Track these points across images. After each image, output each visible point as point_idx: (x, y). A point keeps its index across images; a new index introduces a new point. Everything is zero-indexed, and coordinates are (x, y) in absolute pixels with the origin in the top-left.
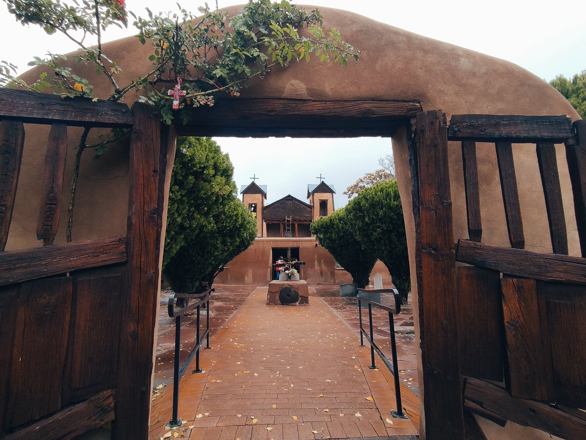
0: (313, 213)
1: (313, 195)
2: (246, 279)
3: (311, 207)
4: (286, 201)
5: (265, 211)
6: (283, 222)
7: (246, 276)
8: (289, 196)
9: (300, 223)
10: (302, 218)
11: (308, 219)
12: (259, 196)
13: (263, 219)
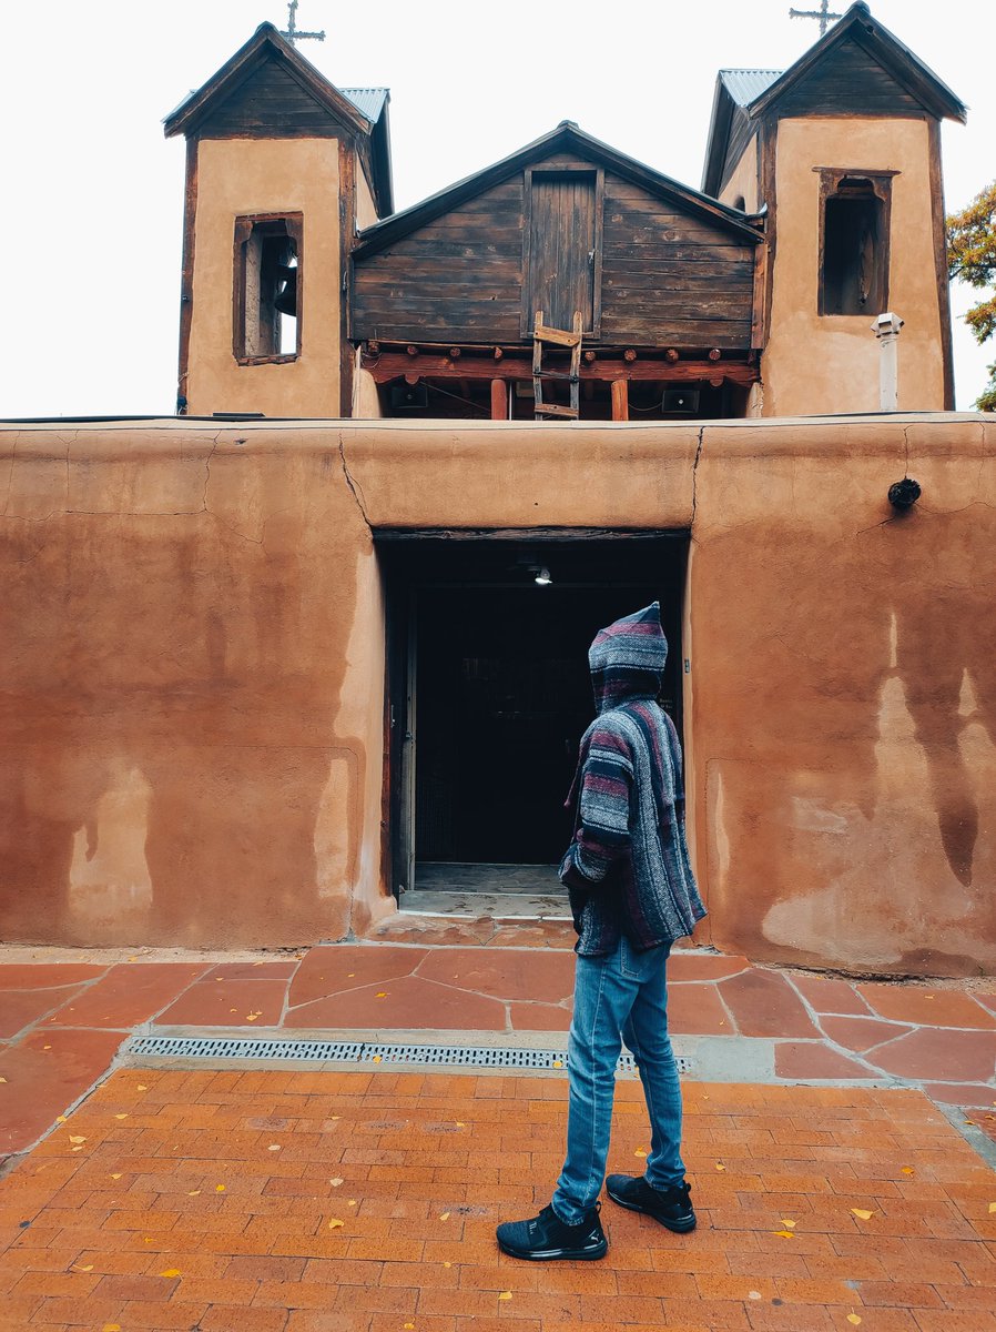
0: (760, 288)
1: (769, 134)
2: (80, 872)
3: (748, 233)
4: (543, 194)
5: (367, 280)
6: (516, 369)
7: (80, 840)
8: (567, 141)
9: (651, 372)
10: (670, 335)
11: (718, 339)
12: (319, 155)
13: (351, 340)
